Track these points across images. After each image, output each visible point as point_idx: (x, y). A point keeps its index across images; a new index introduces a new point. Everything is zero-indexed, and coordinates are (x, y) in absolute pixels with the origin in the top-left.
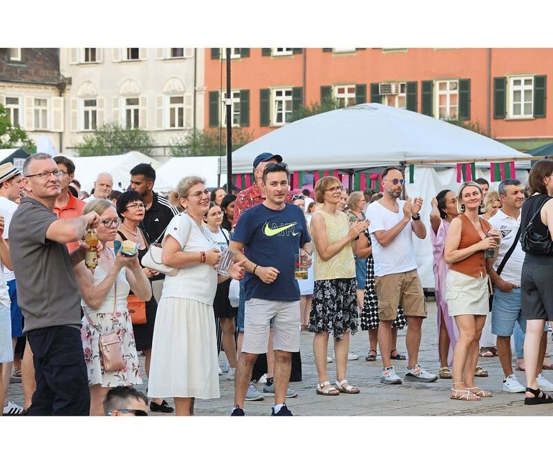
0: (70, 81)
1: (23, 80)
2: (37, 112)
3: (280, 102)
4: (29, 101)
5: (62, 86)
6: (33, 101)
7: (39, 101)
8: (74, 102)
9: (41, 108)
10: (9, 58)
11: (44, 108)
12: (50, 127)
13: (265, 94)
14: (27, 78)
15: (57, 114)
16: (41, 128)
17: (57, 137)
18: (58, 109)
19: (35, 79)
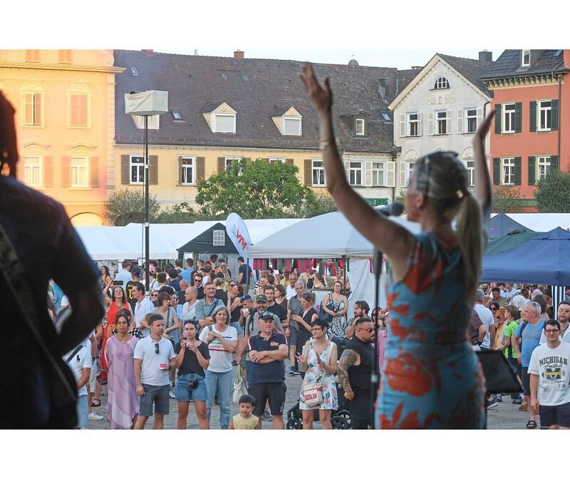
0: (400, 149)
1: (363, 150)
2: (375, 172)
3: (543, 167)
4: (368, 165)
5: (394, 153)
6: (372, 164)
7: (378, 165)
8: (403, 165)
9: (378, 170)
10: (355, 134)
11: (381, 170)
12: (385, 184)
13: (532, 160)
14: (367, 148)
15: (390, 174)
16: (378, 185)
17: (391, 191)
18: (391, 171)
19: (373, 149)
